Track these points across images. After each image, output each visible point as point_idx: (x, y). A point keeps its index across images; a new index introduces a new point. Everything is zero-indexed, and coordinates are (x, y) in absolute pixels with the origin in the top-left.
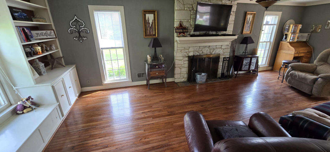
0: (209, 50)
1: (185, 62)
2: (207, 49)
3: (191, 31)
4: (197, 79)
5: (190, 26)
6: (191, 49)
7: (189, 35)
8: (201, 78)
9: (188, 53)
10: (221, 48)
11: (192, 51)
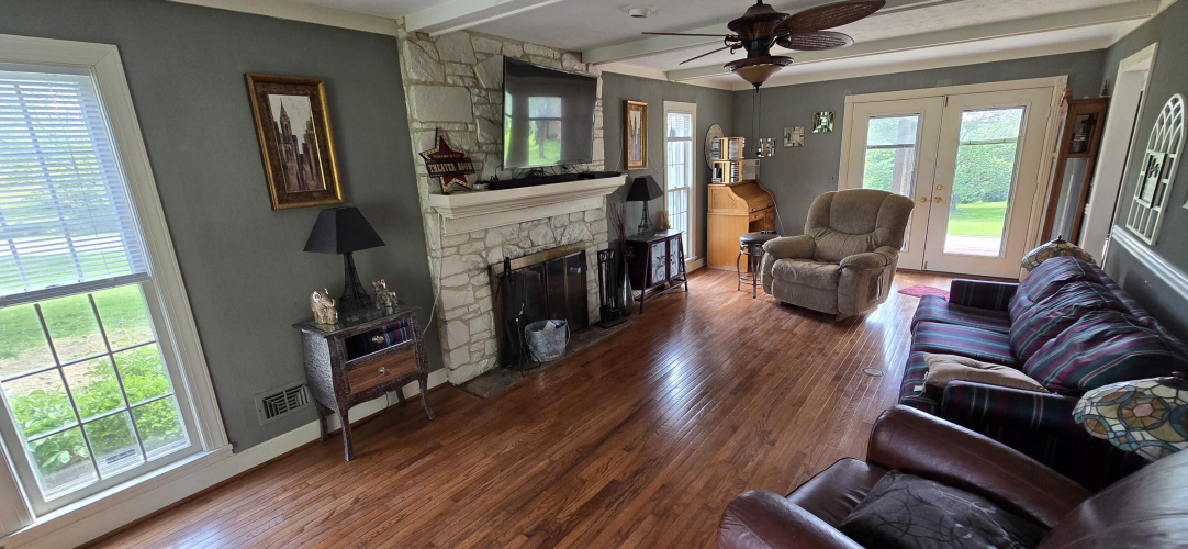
0: (551, 233)
1: (478, 294)
2: (543, 229)
3: (483, 168)
5: (476, 149)
6: (493, 239)
9: (484, 254)
10: (583, 220)
11: (496, 246)
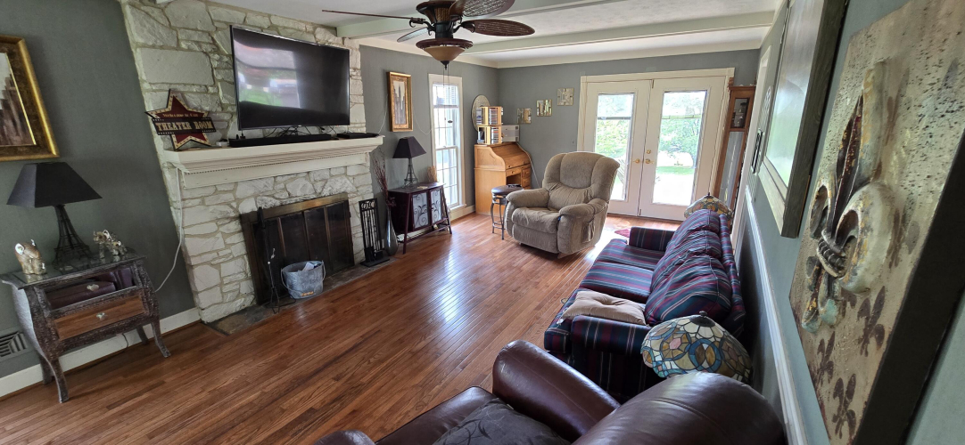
0: (310, 186)
1: (229, 241)
2: (301, 182)
3: (228, 127)
4: (292, 287)
5: (220, 109)
6: (242, 191)
7: (223, 140)
8: (305, 279)
9: (234, 205)
10: (345, 174)
11: (248, 197)
